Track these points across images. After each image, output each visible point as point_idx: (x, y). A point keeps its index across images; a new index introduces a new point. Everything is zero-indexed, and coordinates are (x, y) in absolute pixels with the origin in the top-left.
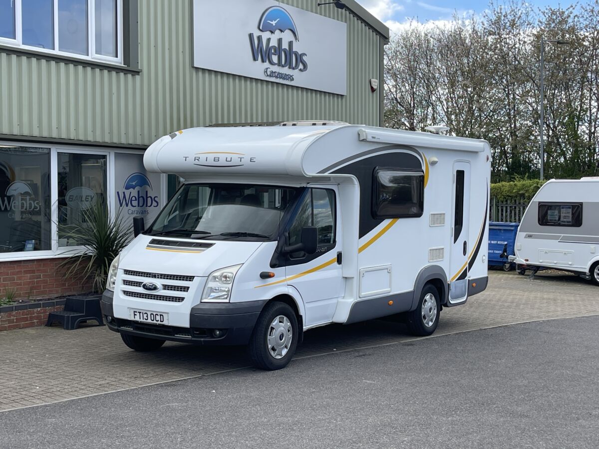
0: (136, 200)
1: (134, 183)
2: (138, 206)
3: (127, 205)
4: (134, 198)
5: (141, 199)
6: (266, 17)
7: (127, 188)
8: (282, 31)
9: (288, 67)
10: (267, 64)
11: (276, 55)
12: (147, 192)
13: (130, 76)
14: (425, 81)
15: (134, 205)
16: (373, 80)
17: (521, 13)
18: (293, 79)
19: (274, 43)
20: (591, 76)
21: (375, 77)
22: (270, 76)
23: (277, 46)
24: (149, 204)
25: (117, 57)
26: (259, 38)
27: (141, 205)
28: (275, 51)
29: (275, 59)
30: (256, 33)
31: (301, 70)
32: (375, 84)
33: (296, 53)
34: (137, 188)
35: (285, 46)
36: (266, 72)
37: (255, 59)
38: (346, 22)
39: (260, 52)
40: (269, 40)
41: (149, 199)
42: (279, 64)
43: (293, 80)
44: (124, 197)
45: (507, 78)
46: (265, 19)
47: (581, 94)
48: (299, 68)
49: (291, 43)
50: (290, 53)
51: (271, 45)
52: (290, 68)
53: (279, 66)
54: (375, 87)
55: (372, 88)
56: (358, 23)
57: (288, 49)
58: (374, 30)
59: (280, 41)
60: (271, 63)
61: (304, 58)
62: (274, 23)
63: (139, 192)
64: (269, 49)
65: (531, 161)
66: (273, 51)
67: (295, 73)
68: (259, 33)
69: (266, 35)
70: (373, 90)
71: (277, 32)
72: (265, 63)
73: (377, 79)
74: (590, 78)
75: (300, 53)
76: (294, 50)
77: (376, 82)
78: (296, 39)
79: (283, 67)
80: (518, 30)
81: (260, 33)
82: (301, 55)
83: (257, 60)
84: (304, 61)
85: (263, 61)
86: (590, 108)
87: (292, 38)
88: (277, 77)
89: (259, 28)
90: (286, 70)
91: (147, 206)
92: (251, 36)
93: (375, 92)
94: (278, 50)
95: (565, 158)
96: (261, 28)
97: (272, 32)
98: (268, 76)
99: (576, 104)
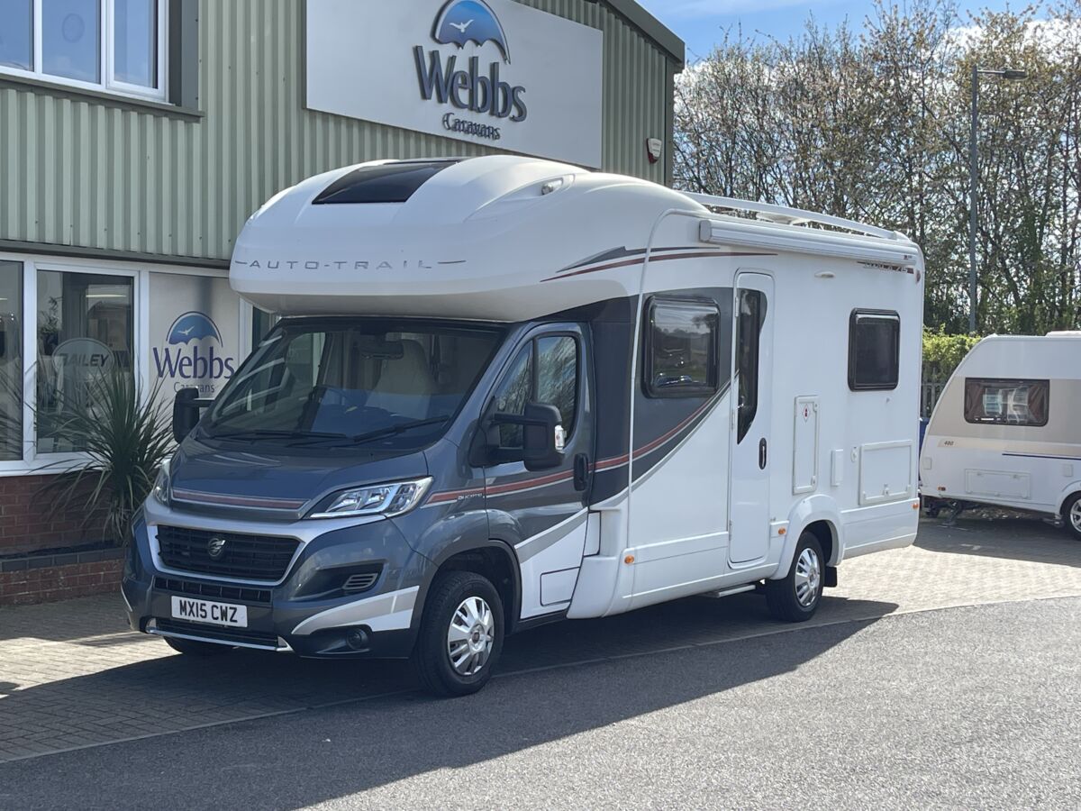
0: (190, 364)
1: (186, 332)
2: (195, 376)
3: (173, 375)
4: (186, 362)
5: (200, 363)
6: (448, 15)
7: (173, 341)
8: (477, 43)
9: (488, 112)
10: (448, 107)
11: (466, 88)
12: (212, 349)
13: (181, 124)
14: (752, 147)
15: (186, 374)
16: (652, 141)
17: (935, 20)
18: (498, 135)
19: (461, 66)
20: (1067, 142)
21: (656, 134)
22: (454, 129)
23: (467, 71)
24: (216, 373)
25: (156, 87)
26: (434, 56)
27: (200, 373)
28: (465, 82)
29: (463, 96)
30: (428, 46)
31: (513, 119)
32: (656, 147)
33: (505, 86)
34: (193, 342)
35: (483, 71)
36: (445, 120)
37: (425, 96)
38: (601, 28)
39: (435, 82)
40: (452, 60)
41: (216, 364)
42: (472, 106)
43: (497, 137)
44: (168, 358)
45: (908, 141)
46: (445, 20)
47: (1049, 175)
48: (511, 115)
49: (494, 67)
50: (492, 84)
51: (455, 70)
52: (492, 114)
53: (471, 109)
54: (656, 154)
55: (650, 155)
56: (624, 32)
57: (488, 76)
58: (656, 45)
59: (473, 62)
60: (457, 103)
61: (521, 96)
62: (462, 27)
63: (195, 348)
64: (452, 77)
65: (951, 301)
66: (460, 81)
67: (501, 124)
68: (432, 46)
69: (446, 51)
70: (652, 159)
71: (469, 44)
72: (444, 104)
73: (659, 138)
74: (1064, 144)
75: (512, 86)
76: (500, 80)
77: (658, 145)
78: (505, 60)
79: (480, 112)
80: (929, 53)
81: (436, 47)
82: (514, 89)
83: (430, 98)
84: (520, 101)
85: (441, 100)
86: (1065, 201)
87: (497, 58)
88: (467, 132)
89: (433, 34)
90: (484, 119)
91: (211, 376)
92: (417, 51)
93: (656, 164)
94: (471, 78)
95: (1016, 296)
96: (437, 37)
97: (459, 45)
98: (449, 128)
99: (1039, 193)
